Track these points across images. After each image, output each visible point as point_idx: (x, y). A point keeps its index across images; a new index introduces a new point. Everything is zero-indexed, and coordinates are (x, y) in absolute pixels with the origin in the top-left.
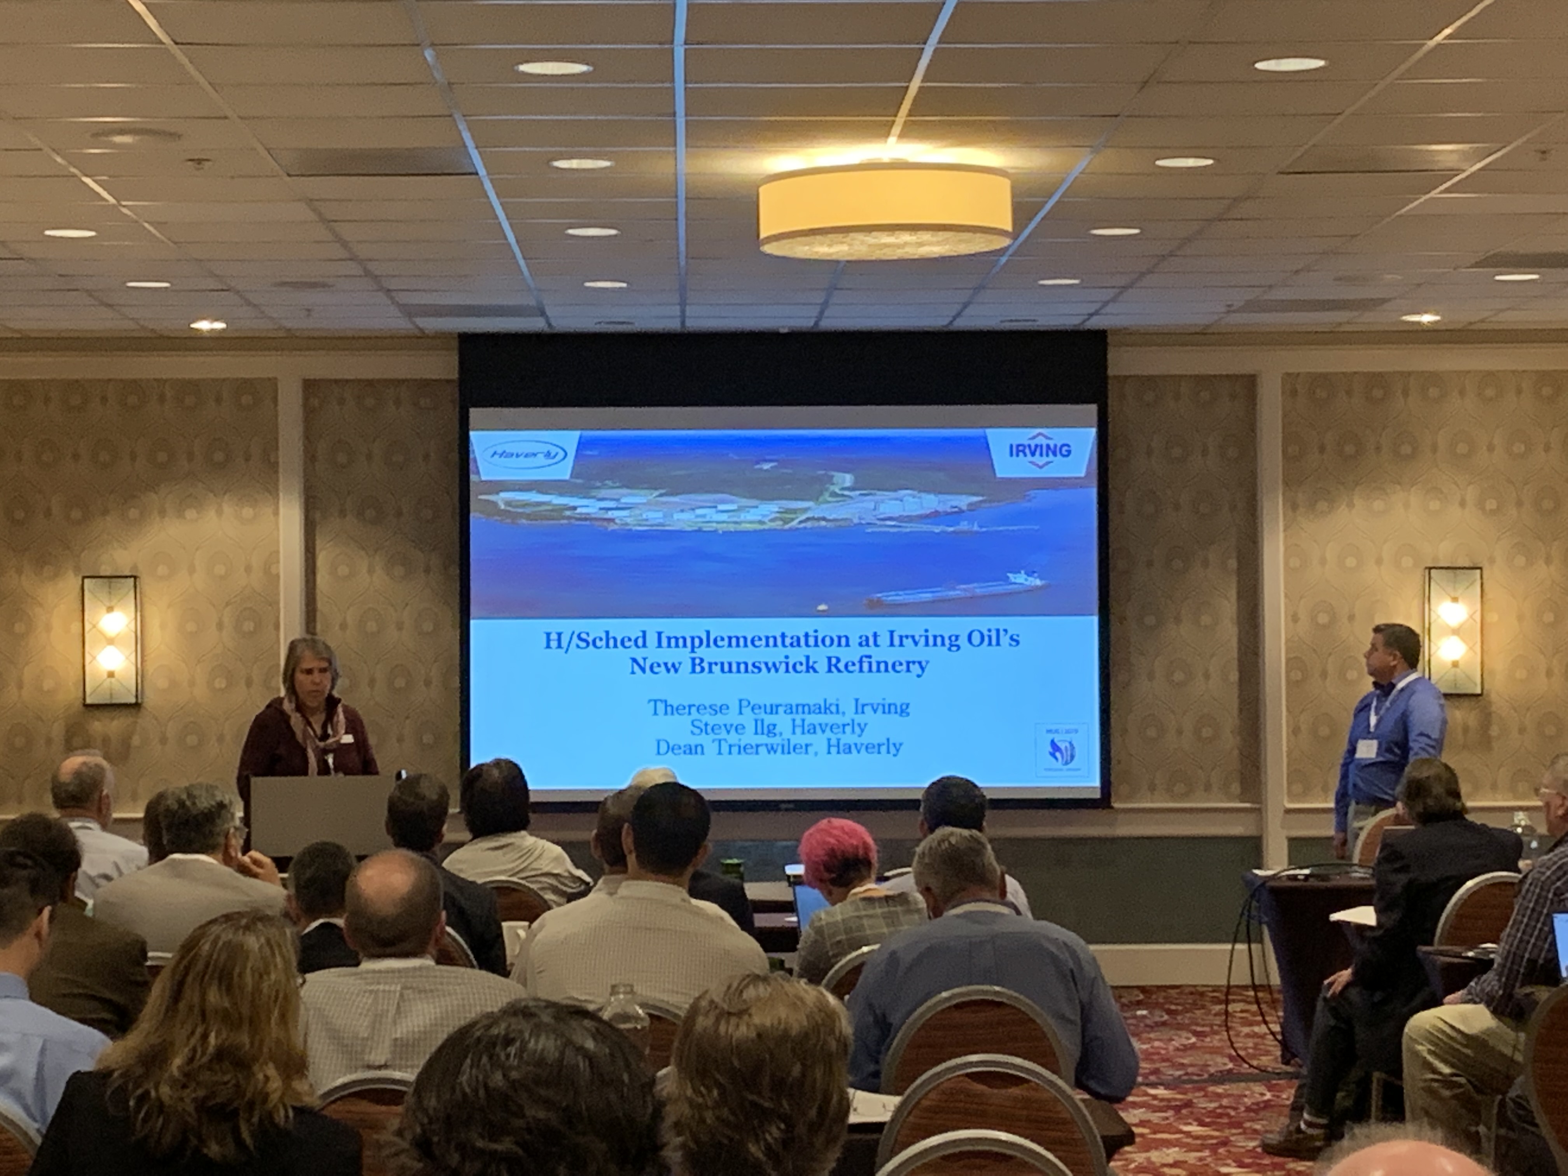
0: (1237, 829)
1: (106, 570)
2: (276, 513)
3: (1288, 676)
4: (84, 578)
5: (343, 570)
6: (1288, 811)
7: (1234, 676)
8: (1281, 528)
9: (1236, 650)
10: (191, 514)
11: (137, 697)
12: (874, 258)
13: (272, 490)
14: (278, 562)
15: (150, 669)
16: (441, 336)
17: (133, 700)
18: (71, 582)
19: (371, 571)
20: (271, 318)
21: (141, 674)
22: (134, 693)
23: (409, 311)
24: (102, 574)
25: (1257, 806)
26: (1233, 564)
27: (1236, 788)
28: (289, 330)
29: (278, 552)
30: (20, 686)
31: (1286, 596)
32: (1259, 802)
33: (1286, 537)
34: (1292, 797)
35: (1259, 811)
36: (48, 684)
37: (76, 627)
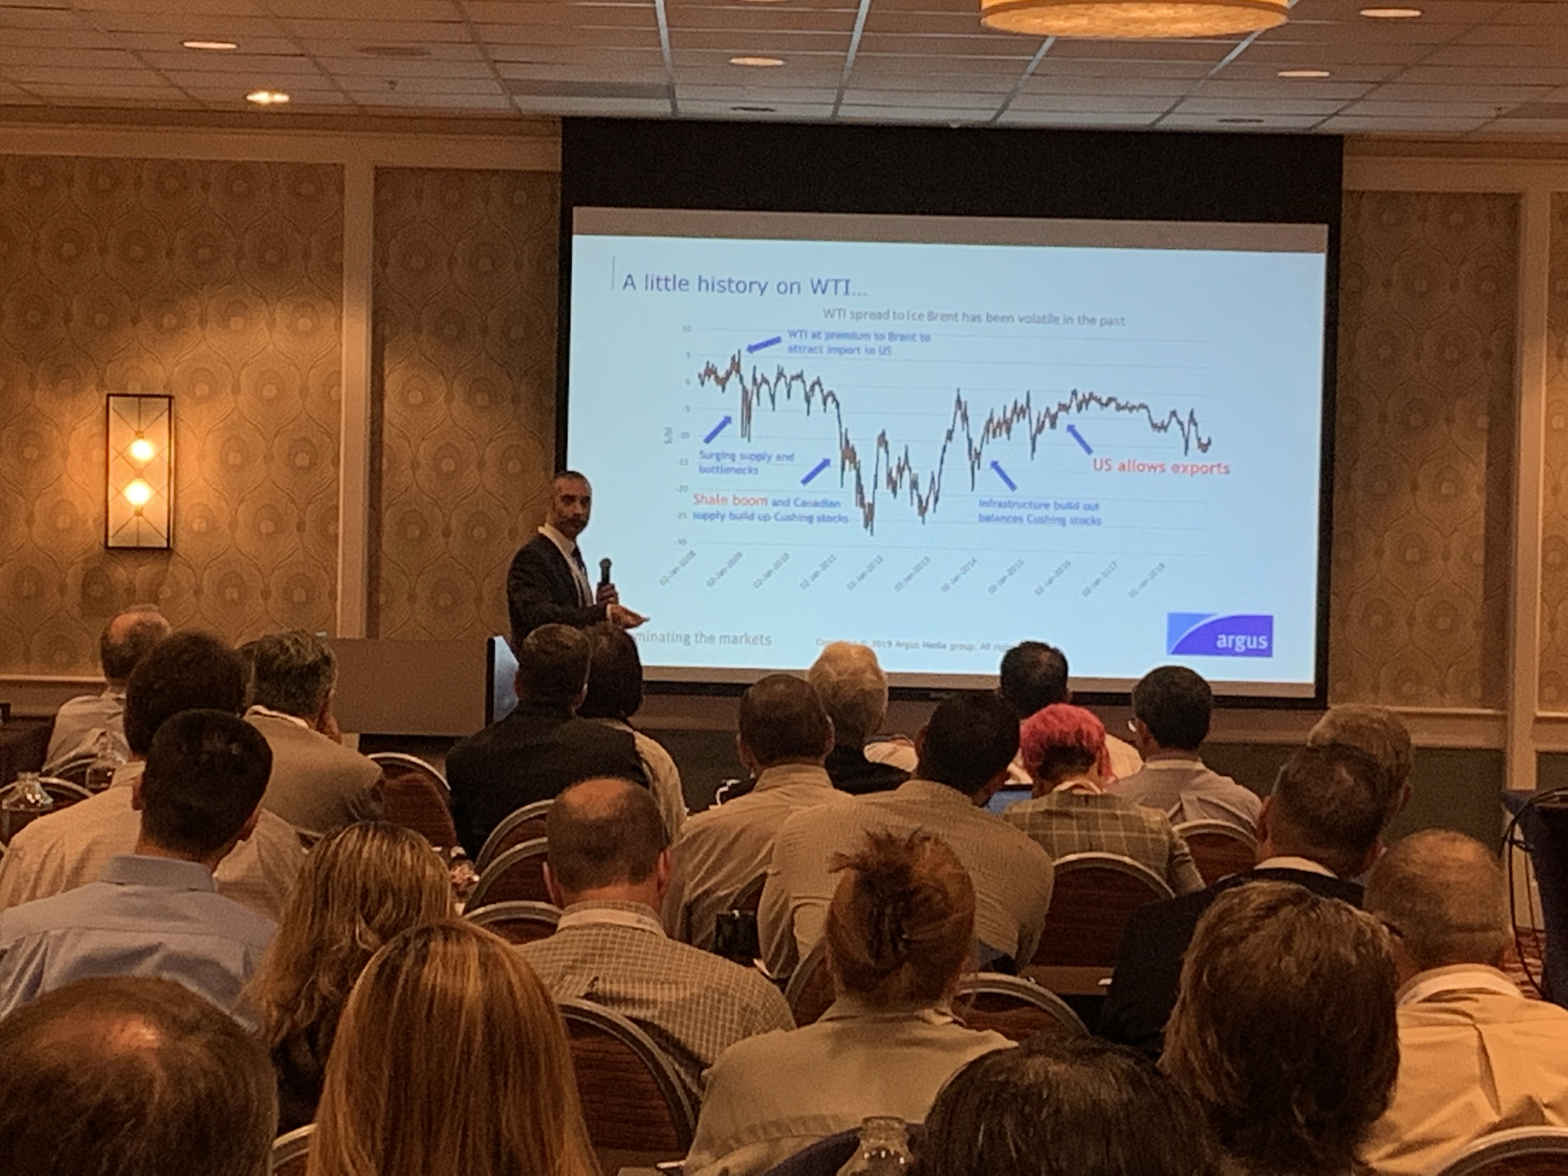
0: (1477, 741)
1: (134, 388)
2: (338, 327)
3: (1544, 559)
4: (108, 396)
5: (416, 397)
6: (1539, 720)
7: (1479, 556)
8: (1544, 380)
9: (1482, 526)
10: (236, 323)
11: (168, 540)
12: (1113, 37)
13: (334, 297)
14: (340, 385)
15: (184, 508)
16: (545, 119)
17: (165, 545)
18: (93, 401)
19: (449, 400)
20: (346, 93)
21: (173, 512)
22: (165, 534)
23: (512, 87)
24: (130, 392)
25: (1499, 713)
26: (1483, 422)
27: (1476, 691)
28: (362, 106)
29: (340, 373)
30: (30, 520)
31: (1547, 463)
32: (1503, 708)
33: (1548, 392)
34: (1543, 703)
35: (1504, 718)
36: (62, 522)
37: (97, 455)
